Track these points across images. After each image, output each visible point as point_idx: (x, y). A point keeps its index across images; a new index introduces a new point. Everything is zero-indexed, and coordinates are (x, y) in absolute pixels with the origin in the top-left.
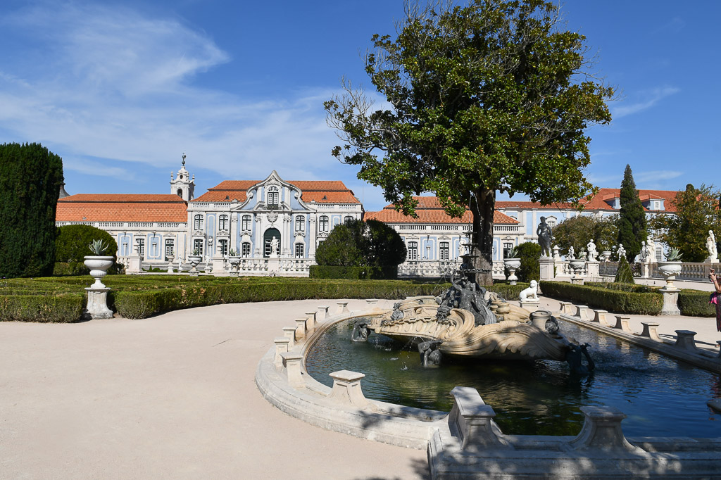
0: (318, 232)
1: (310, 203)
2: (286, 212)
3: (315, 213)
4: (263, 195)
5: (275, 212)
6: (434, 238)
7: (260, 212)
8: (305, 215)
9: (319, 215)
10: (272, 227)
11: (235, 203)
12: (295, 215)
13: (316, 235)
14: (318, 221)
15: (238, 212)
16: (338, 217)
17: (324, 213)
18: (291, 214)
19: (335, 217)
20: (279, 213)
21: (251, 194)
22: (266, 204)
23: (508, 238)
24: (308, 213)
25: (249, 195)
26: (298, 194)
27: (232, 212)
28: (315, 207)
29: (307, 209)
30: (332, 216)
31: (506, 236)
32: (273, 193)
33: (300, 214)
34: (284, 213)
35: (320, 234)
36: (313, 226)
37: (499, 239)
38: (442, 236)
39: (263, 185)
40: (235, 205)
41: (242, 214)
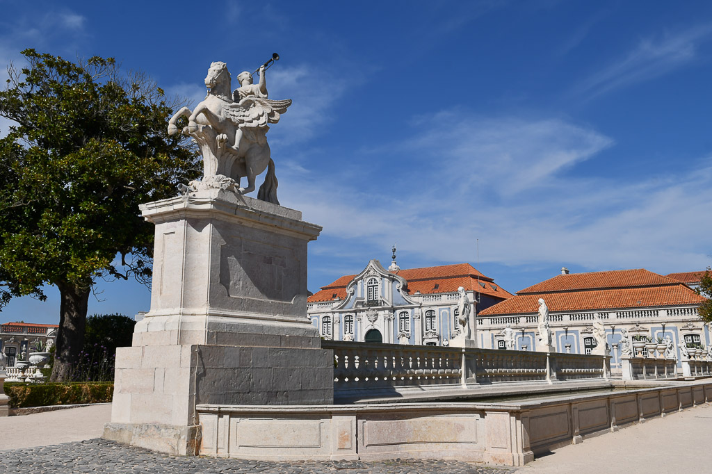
0: (425, 332)
1: (415, 296)
2: (386, 309)
3: (420, 307)
4: (362, 290)
5: (374, 310)
6: (576, 332)
7: (360, 311)
8: (409, 311)
9: (424, 309)
10: (372, 328)
11: (336, 301)
12: (398, 312)
13: (423, 335)
14: (424, 317)
15: (340, 313)
16: (447, 311)
17: (430, 306)
18: (393, 310)
19: (443, 311)
20: (379, 310)
21: (352, 289)
22: (366, 300)
23: (690, 327)
24: (412, 308)
25: (349, 291)
26: (399, 285)
27: (334, 313)
28: (420, 300)
29: (410, 303)
30: (440, 310)
31: (685, 324)
32: (373, 286)
33: (403, 310)
34: (383, 309)
35: (427, 333)
36: (418, 323)
37: (675, 329)
38: (585, 328)
39: (361, 278)
40: (337, 304)
41: (344, 315)
